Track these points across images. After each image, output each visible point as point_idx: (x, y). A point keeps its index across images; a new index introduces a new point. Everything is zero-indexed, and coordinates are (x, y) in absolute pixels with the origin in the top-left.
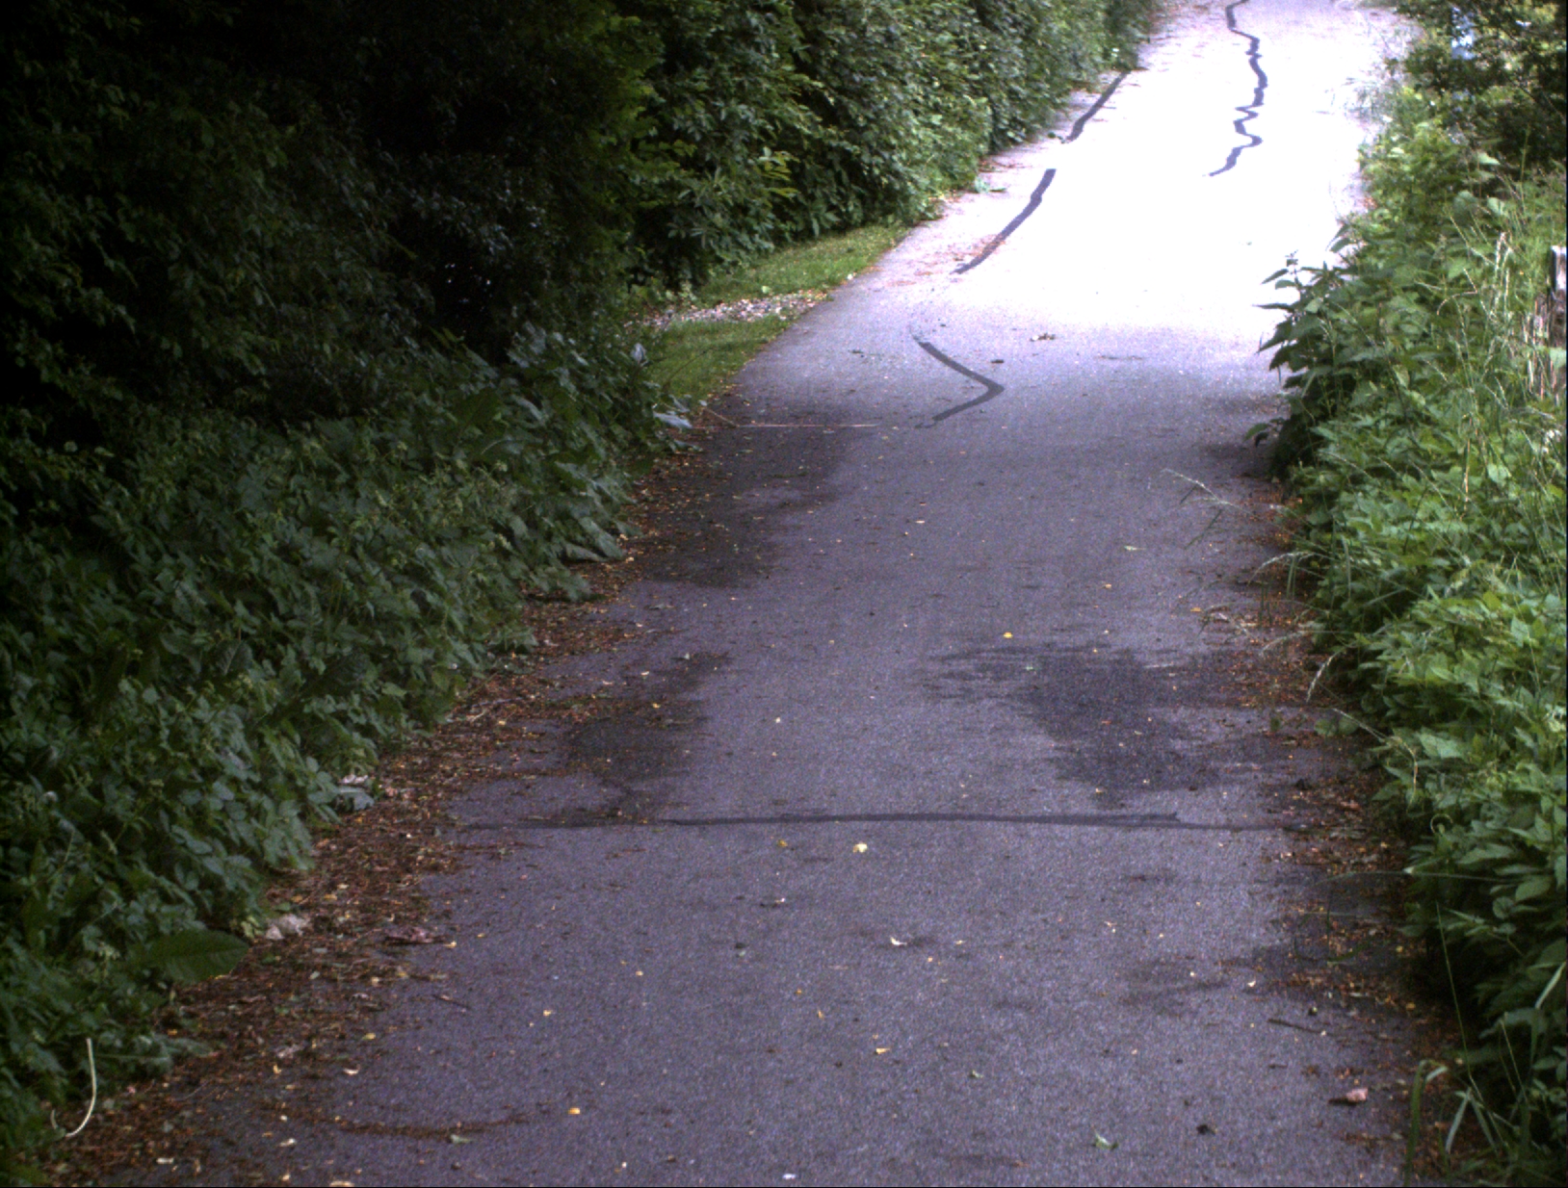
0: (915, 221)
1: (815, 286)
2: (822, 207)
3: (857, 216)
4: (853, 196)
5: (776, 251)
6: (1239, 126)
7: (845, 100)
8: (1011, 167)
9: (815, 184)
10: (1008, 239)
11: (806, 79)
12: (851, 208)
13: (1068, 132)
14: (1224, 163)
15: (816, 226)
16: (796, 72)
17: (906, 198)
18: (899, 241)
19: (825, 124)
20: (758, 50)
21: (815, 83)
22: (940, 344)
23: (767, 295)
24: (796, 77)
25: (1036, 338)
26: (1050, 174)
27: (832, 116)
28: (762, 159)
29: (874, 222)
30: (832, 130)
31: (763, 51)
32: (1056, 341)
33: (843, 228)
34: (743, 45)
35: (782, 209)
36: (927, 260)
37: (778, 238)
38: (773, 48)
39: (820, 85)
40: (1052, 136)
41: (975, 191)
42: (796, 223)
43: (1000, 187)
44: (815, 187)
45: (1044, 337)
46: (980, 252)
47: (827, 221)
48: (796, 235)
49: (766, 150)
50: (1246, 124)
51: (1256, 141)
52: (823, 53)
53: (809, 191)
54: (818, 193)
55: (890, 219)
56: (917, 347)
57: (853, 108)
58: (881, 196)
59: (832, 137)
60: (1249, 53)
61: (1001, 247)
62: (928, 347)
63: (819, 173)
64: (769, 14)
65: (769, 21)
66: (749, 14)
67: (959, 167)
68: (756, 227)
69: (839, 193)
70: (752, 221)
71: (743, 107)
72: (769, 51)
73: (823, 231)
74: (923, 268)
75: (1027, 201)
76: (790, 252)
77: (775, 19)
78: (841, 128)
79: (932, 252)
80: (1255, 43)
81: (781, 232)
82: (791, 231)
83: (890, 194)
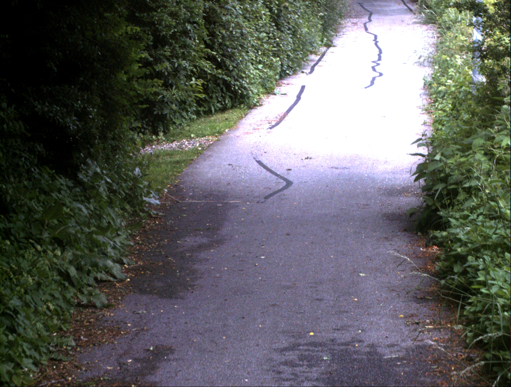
0: (251, 107)
1: (213, 134)
2: (215, 101)
3: (229, 105)
4: (228, 97)
5: (197, 119)
6: (373, 69)
7: (225, 59)
8: (288, 84)
9: (213, 92)
10: (289, 114)
11: (209, 51)
12: (227, 102)
13: (309, 71)
14: (369, 84)
15: (213, 109)
16: (205, 48)
17: (248, 98)
18: (246, 115)
19: (217, 69)
20: (190, 39)
21: (213, 53)
22: (265, 162)
23: (193, 138)
24: (206, 50)
25: (304, 159)
26: (303, 88)
27: (219, 66)
28: (192, 82)
29: (236, 107)
30: (220, 71)
31: (193, 39)
32: (312, 160)
33: (224, 110)
34: (184, 37)
35: (199, 102)
36: (257, 123)
37: (198, 113)
38: (196, 38)
39: (215, 53)
40: (303, 72)
41: (275, 94)
42: (205, 108)
43: (285, 93)
44: (213, 93)
45: (307, 158)
46: (278, 120)
47: (217, 107)
48: (205, 112)
49: (193, 79)
50: (376, 67)
51: (381, 74)
52: (216, 40)
53: (210, 95)
54: (214, 96)
55: (242, 106)
56: (256, 163)
57: (228, 62)
58: (239, 97)
59: (219, 74)
60: (374, 40)
61: (286, 118)
62: (260, 163)
63: (214, 88)
64: (195, 25)
65: (195, 27)
66: (187, 24)
67: (268, 85)
68: (189, 109)
69: (222, 96)
70: (188, 107)
71: (184, 62)
72: (195, 39)
73: (216, 111)
74: (256, 127)
75: (295, 98)
76: (203, 119)
77: (197, 27)
78: (223, 70)
79: (259, 120)
80: (376, 37)
81: (199, 111)
82: (203, 111)
83: (242, 96)
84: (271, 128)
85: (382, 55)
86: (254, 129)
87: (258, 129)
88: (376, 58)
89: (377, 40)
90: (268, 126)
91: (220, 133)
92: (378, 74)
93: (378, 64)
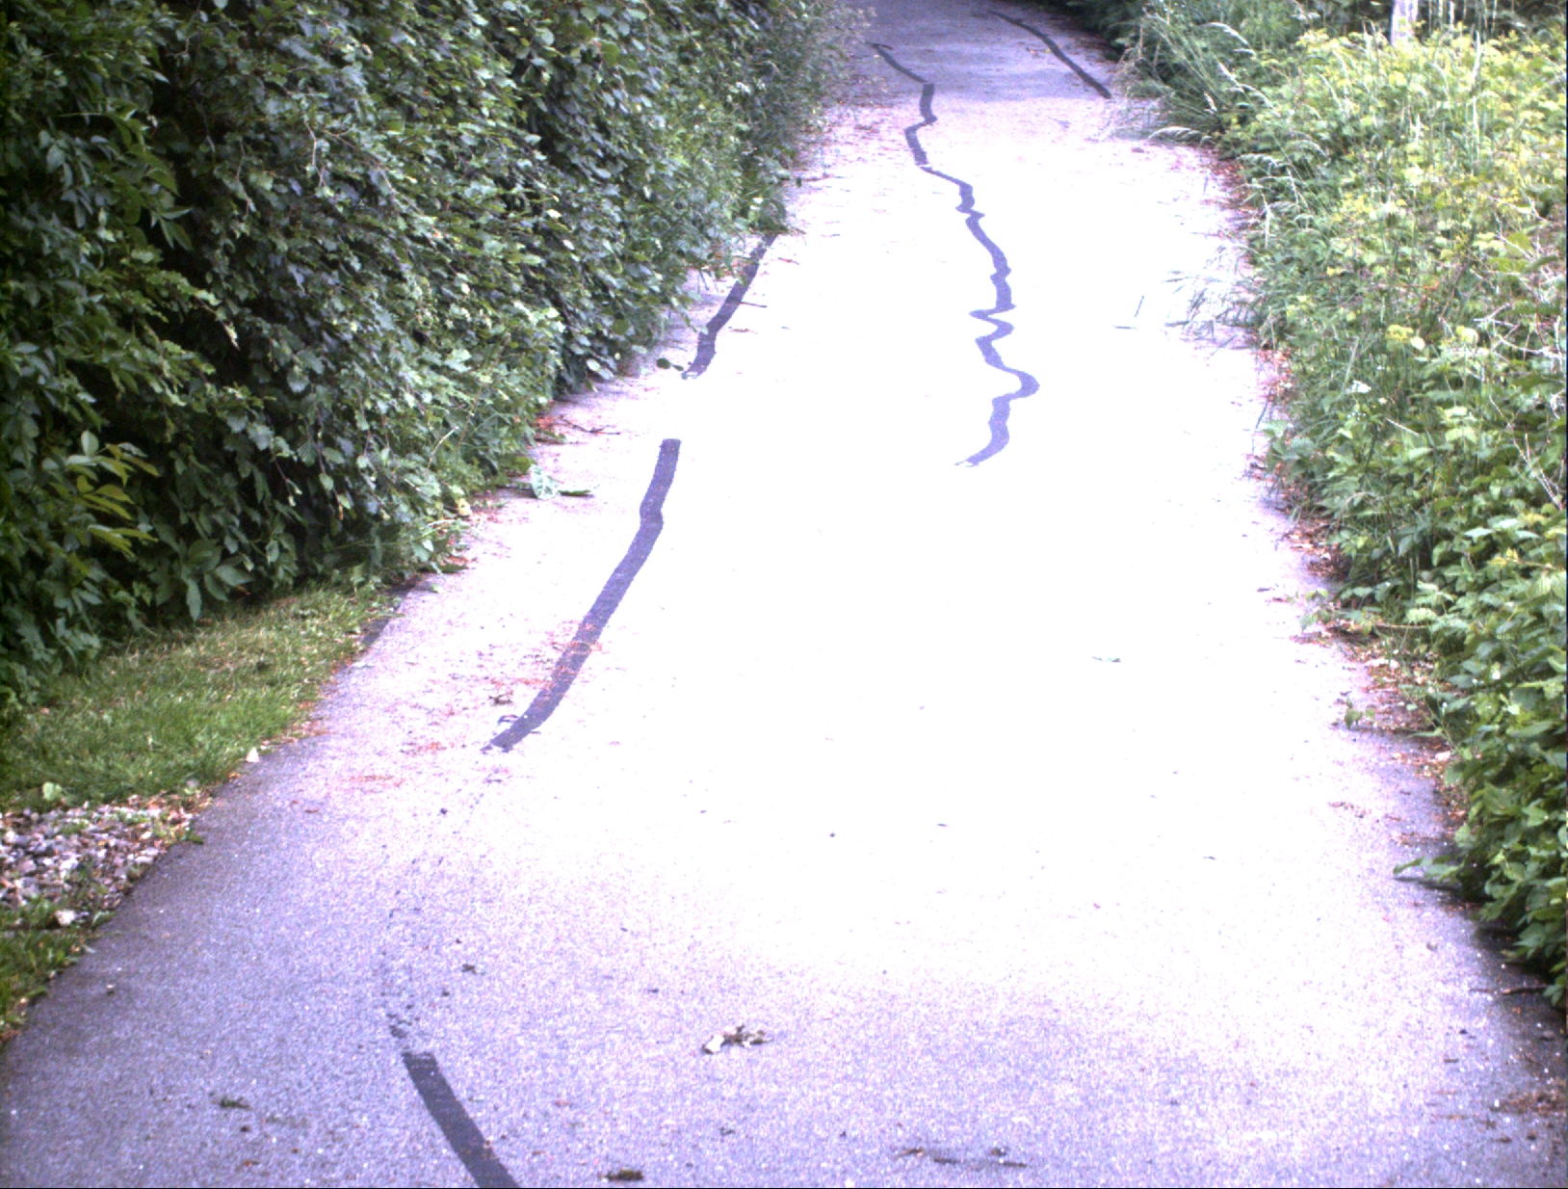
0: (403, 580)
2: (212, 555)
3: (285, 572)
4: (279, 529)
5: (102, 654)
6: (992, 358)
7: (266, 328)
8: (595, 432)
9: (198, 503)
10: (606, 635)
11: (183, 283)
12: (272, 557)
13: (692, 355)
14: (985, 438)
15: (193, 596)
16: (162, 266)
17: (391, 531)
18: (372, 635)
19: (220, 381)
20: (68, 219)
21: (202, 294)
23: (56, 804)
24: (161, 277)
25: (715, 1045)
26: (670, 450)
27: (234, 365)
28: (76, 460)
29: (323, 579)
30: (239, 393)
31: (80, 222)
32: (769, 1049)
33: (255, 597)
34: (34, 208)
35: (119, 568)
37: (110, 623)
38: (103, 216)
39: (212, 299)
40: (663, 364)
41: (530, 493)
42: (153, 587)
43: (580, 488)
44: (196, 509)
45: (734, 1040)
46: (545, 675)
47: (219, 583)
48: (152, 614)
49: (87, 440)
50: (995, 344)
51: (1029, 386)
52: (217, 228)
53: (183, 520)
54: (203, 525)
55: (356, 577)
57: (283, 347)
58: (338, 527)
59: (236, 410)
61: (593, 661)
62: (424, 1073)
63: (205, 479)
64: (97, 139)
65: (96, 153)
66: (44, 137)
67: (500, 444)
68: (61, 603)
69: (248, 526)
70: (52, 588)
71: (27, 348)
72: (93, 222)
73: (208, 601)
74: (424, 732)
75: (633, 524)
76: (133, 659)
77: (111, 149)
78: (255, 389)
79: (442, 675)
80: (966, 191)
81: (122, 606)
82: (141, 605)
83: (360, 523)
84: (505, 742)
85: (1009, 279)
86: (413, 749)
87: (436, 747)
88: (989, 299)
89: (975, 208)
90: (489, 723)
91: (213, 777)
92: (1016, 385)
93: (1005, 329)
